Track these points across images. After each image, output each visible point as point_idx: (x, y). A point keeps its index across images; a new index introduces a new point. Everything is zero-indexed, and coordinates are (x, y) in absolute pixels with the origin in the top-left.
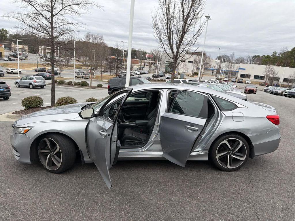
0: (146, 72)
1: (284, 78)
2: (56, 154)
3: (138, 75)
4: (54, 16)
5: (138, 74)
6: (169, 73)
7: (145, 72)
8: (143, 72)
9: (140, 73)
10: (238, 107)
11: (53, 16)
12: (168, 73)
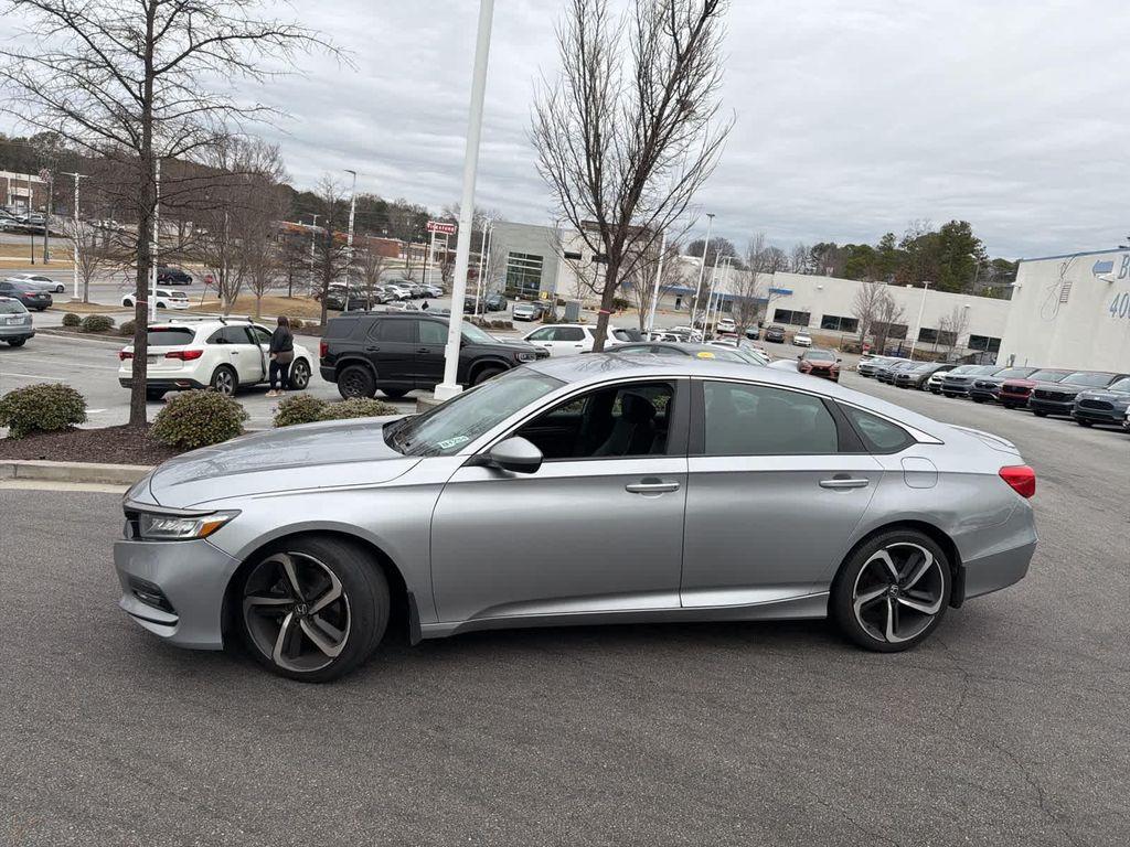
0: (432, 290)
1: (922, 329)
2: (320, 612)
3: (403, 299)
4: (159, 72)
5: (401, 296)
6: (522, 298)
7: (429, 290)
8: (422, 290)
9: (411, 292)
10: (916, 442)
11: (151, 73)
12: (517, 298)
